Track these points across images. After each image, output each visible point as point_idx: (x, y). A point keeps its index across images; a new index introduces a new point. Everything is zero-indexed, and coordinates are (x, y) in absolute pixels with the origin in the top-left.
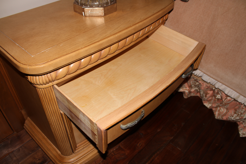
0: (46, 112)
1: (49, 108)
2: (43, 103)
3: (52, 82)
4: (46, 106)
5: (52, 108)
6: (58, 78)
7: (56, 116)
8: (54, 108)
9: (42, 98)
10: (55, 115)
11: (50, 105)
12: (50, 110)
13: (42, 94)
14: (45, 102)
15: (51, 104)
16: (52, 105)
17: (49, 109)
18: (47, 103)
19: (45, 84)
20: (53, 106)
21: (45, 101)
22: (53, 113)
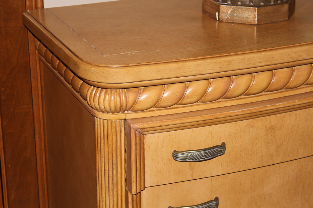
0: (98, 182)
1: (107, 168)
2: (99, 155)
3: (126, 112)
4: (103, 164)
5: (111, 169)
6: (137, 107)
7: (115, 193)
8: (115, 173)
9: (99, 144)
10: (115, 190)
11: (110, 161)
12: (107, 175)
13: (102, 135)
14: (103, 153)
15: (113, 160)
16: (114, 162)
17: (107, 172)
18: (106, 157)
19: (113, 113)
20: (114, 167)
21: (103, 150)
22: (111, 183)
